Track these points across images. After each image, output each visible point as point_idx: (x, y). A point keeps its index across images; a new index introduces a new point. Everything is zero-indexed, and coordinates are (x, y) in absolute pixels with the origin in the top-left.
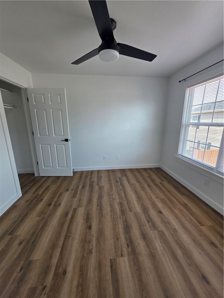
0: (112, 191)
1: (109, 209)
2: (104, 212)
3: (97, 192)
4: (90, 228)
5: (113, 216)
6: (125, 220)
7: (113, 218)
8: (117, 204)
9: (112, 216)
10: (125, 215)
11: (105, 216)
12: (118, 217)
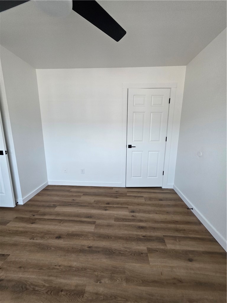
0: (128, 280)
1: (75, 264)
2: (74, 255)
3: (125, 248)
4: (59, 237)
5: (58, 269)
6: (37, 288)
7: (56, 267)
8: (80, 282)
9: (58, 267)
10: (47, 293)
11: (65, 256)
12: (51, 278)
